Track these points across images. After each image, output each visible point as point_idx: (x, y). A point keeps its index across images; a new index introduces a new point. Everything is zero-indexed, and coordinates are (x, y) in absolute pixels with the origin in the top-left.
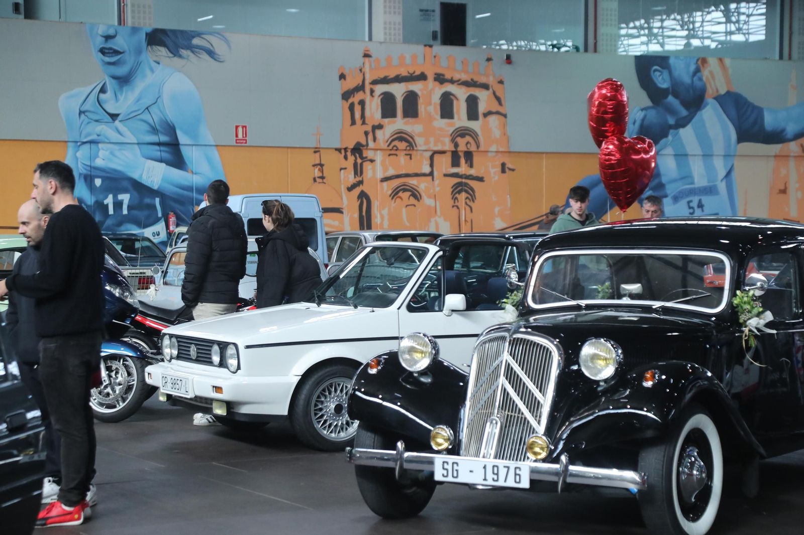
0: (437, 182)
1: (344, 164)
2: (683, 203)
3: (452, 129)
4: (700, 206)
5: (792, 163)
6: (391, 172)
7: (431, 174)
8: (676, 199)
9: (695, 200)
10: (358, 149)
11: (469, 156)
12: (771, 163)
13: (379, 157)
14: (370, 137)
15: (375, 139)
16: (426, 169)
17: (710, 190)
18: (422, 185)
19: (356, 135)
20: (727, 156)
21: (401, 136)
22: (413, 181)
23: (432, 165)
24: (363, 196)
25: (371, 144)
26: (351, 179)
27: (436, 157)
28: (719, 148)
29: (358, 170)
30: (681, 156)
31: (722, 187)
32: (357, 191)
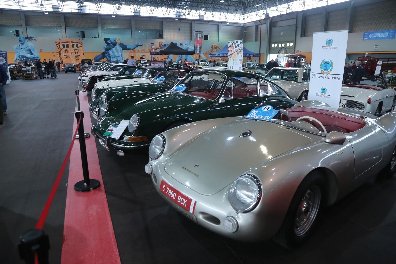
0: (73, 56)
1: (57, 54)
2: (114, 59)
3: (74, 49)
4: (117, 59)
5: (132, 53)
6: (65, 55)
7: (72, 55)
8: (113, 58)
9: (116, 58)
10: (59, 52)
11: (78, 53)
12: (129, 53)
13: (63, 53)
14: (61, 50)
15: (62, 50)
16: (71, 54)
17: (119, 57)
18: (70, 57)
19: (59, 50)
20: (121, 52)
21: (66, 50)
22: (69, 56)
23: (72, 54)
24: (61, 58)
25: (61, 51)
26: (59, 56)
27: (72, 53)
28: (119, 51)
29: (60, 55)
30: (113, 52)
31: (120, 56)
32: (60, 57)
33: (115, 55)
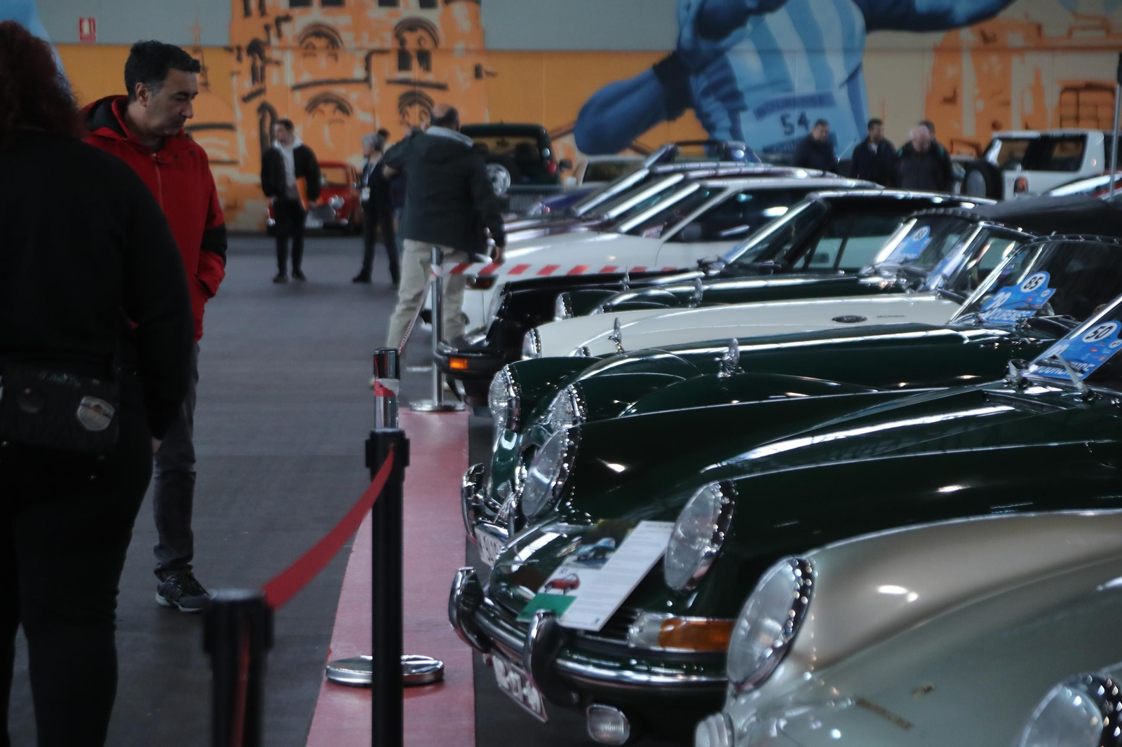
0: (375, 91)
1: (235, 66)
2: (773, 120)
3: (395, 21)
4: (803, 121)
5: (967, 61)
6: (306, 77)
7: (367, 80)
8: (761, 113)
9: (794, 116)
10: (256, 48)
11: (424, 57)
12: (929, 61)
13: (288, 59)
14: (273, 32)
15: (279, 35)
16: (359, 73)
17: (821, 100)
18: (353, 95)
19: (253, 29)
20: (848, 51)
21: (318, 31)
22: (340, 91)
23: (368, 68)
24: (264, 109)
25: (274, 41)
26: (247, 86)
27: (375, 60)
28: (833, 38)
29: (257, 75)
30: (769, 53)
31: (841, 96)
32: (256, 103)
33: (782, 82)
